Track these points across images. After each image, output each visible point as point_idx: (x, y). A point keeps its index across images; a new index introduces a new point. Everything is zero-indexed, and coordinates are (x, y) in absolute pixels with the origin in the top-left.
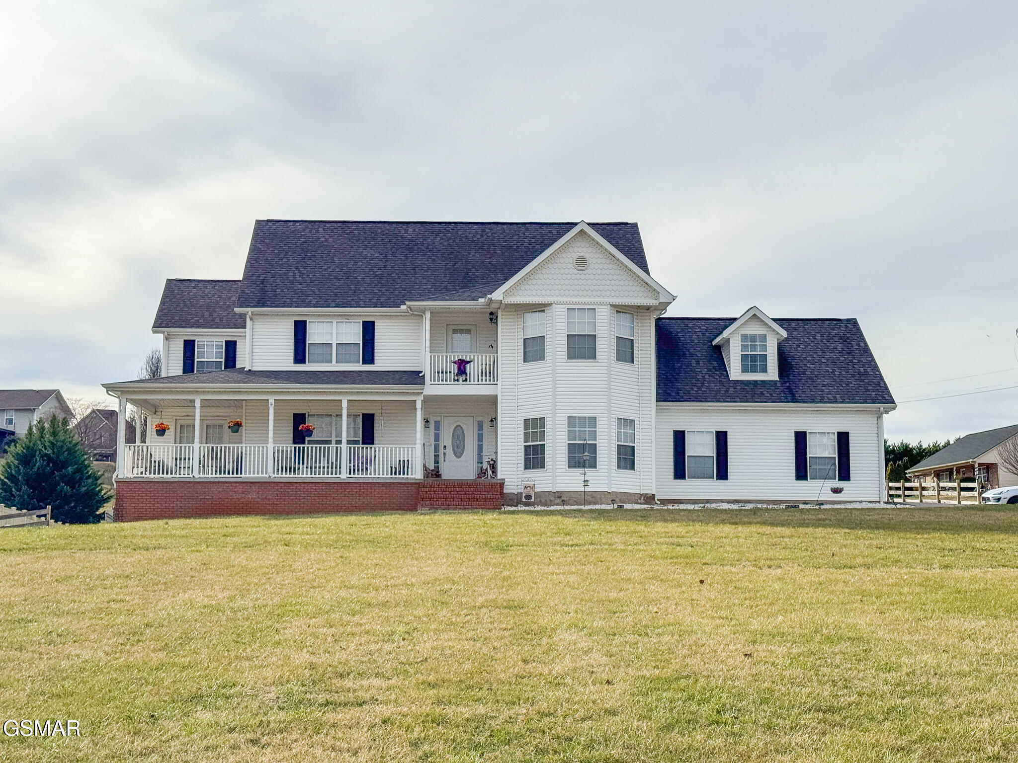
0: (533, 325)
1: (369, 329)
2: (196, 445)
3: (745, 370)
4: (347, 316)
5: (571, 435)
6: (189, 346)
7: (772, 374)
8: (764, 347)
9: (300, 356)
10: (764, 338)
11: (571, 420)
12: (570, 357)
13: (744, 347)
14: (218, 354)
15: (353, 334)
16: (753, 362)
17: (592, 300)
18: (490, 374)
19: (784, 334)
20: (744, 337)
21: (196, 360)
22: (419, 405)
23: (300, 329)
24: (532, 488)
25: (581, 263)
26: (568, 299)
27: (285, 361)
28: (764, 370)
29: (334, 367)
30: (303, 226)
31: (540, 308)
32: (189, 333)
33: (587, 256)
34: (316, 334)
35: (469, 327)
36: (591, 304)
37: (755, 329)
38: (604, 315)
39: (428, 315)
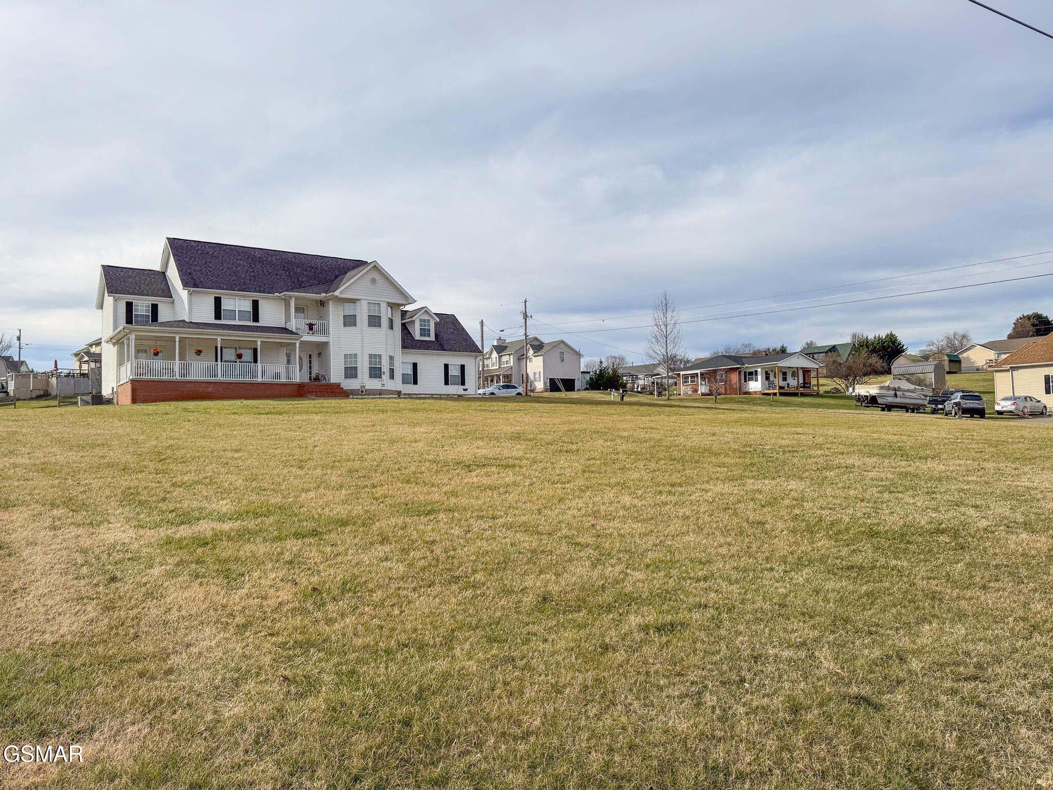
0: (349, 310)
1: (255, 304)
2: (177, 362)
3: (421, 335)
4: (243, 296)
5: (370, 363)
6: (129, 306)
7: (432, 338)
8: (429, 326)
9: (218, 316)
10: (429, 321)
11: (370, 355)
12: (370, 325)
13: (421, 325)
14: (147, 311)
15: (247, 306)
16: (425, 332)
17: (378, 299)
18: (325, 331)
19: (438, 320)
20: (421, 320)
21: (134, 313)
22: (298, 345)
23: (218, 301)
24: (364, 387)
25: (374, 281)
26: (369, 298)
27: (210, 318)
28: (429, 335)
29: (237, 322)
30: (196, 244)
31: (354, 301)
32: (130, 298)
33: (376, 278)
34: (226, 304)
35: (303, 307)
36: (380, 301)
37: (426, 317)
38: (384, 306)
39: (293, 300)
